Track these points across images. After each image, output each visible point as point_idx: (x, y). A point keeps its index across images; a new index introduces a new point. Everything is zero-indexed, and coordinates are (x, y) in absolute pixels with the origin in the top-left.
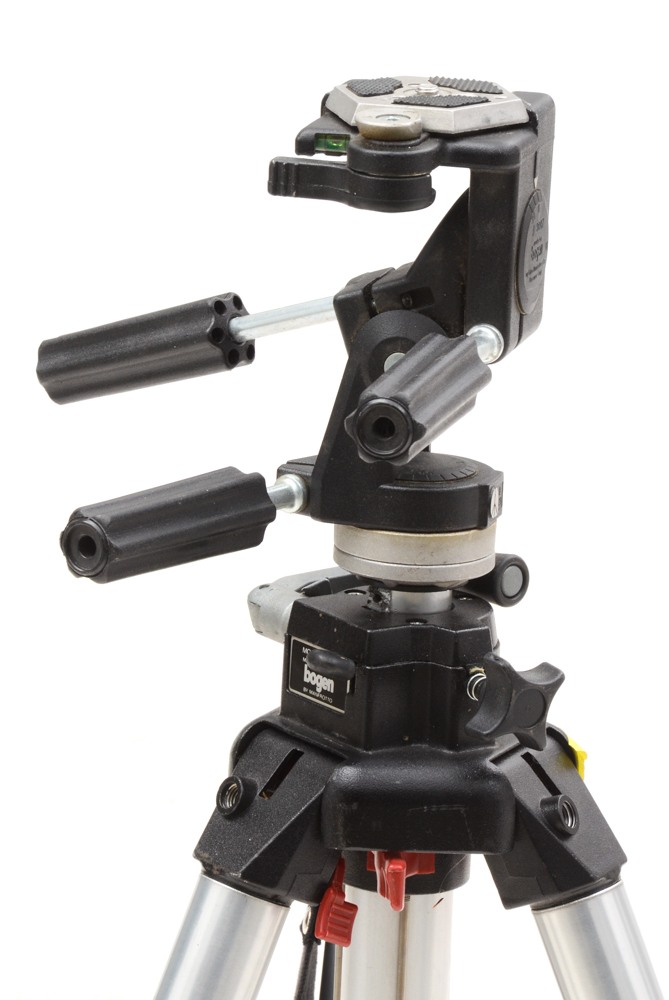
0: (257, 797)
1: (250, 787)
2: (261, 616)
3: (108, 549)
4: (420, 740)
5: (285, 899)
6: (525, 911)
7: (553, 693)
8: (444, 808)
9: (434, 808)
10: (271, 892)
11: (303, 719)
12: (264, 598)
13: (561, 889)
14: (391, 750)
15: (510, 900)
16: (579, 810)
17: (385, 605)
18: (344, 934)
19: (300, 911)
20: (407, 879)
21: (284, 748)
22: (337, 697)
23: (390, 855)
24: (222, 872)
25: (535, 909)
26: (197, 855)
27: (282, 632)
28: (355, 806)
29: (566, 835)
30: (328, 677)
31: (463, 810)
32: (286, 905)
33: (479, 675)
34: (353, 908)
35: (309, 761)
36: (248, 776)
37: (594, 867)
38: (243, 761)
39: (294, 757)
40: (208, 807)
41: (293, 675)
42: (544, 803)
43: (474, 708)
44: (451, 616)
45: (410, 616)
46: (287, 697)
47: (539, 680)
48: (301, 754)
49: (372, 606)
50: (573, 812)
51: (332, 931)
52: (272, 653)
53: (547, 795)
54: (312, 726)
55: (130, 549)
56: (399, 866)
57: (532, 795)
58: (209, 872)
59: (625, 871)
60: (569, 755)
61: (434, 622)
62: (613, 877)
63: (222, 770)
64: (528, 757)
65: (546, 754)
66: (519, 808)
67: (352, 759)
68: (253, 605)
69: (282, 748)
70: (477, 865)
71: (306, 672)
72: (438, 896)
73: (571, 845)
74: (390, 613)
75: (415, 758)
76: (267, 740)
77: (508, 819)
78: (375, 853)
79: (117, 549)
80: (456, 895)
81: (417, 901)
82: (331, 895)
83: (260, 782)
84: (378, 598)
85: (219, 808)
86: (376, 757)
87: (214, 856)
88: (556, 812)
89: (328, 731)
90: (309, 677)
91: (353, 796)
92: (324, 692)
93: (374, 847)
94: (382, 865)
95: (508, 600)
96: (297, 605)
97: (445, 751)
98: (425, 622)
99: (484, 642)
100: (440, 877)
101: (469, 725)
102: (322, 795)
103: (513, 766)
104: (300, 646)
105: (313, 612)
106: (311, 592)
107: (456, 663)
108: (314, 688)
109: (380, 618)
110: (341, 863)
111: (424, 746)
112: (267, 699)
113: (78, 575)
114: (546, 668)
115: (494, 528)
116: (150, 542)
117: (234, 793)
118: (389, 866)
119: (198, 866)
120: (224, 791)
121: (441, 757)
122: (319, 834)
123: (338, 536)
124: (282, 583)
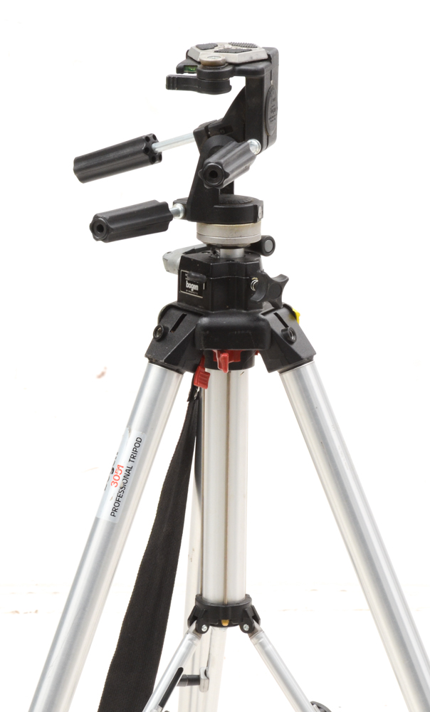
0: (169, 333)
1: (166, 329)
2: (167, 263)
3: (108, 228)
4: (233, 308)
5: (182, 370)
6: (276, 373)
7: (284, 285)
8: (243, 332)
9: (239, 332)
10: (176, 367)
11: (187, 303)
12: (169, 257)
13: (290, 363)
14: (222, 311)
15: (270, 369)
16: (297, 334)
17: (218, 255)
18: (205, 384)
19: (188, 376)
20: (230, 364)
21: (179, 314)
22: (199, 292)
23: (221, 352)
24: (156, 361)
25: (281, 373)
26: (146, 356)
27: (177, 271)
28: (208, 332)
29: (292, 342)
30: (195, 284)
31: (250, 333)
32: (181, 373)
33: (255, 280)
34: (209, 374)
35: (189, 318)
36: (165, 325)
37: (303, 355)
38: (163, 320)
39: (183, 317)
40: (150, 337)
41: (182, 286)
42: (282, 331)
43: (254, 293)
44: (244, 259)
45: (228, 259)
46: (180, 295)
47: (279, 280)
48: (186, 315)
49: (213, 256)
50: (294, 334)
51: (200, 382)
52: (174, 278)
53: (283, 328)
54: (190, 305)
55: (117, 229)
56: (226, 355)
57: (278, 328)
58: (151, 361)
59: (315, 358)
60: (293, 315)
61: (236, 261)
62: (310, 359)
63: (155, 324)
64: (276, 314)
65: (282, 312)
66: (273, 332)
67: (206, 315)
68: (165, 260)
69: (178, 314)
70: (258, 359)
71: (187, 283)
72: (242, 371)
73: (294, 347)
74: (220, 259)
75: (232, 314)
76: (173, 311)
77: (268, 337)
78: (216, 351)
79: (112, 229)
80: (250, 370)
81: (234, 372)
82: (200, 368)
83: (170, 327)
84: (215, 252)
85: (154, 338)
86: (216, 314)
87: (153, 356)
88: (287, 334)
89: (196, 306)
90: (188, 285)
91: (209, 329)
92: (194, 291)
93: (215, 348)
94: (219, 356)
95: (267, 254)
96: (182, 257)
97: (243, 311)
98: (233, 261)
99: (258, 266)
100: (243, 362)
101: (251, 299)
102: (195, 329)
103: (271, 318)
104: (184, 273)
105: (189, 259)
106: (186, 253)
107: (246, 276)
108: (190, 289)
109: (216, 260)
110: (203, 357)
111: (235, 310)
112: (173, 298)
113: (97, 240)
114: (282, 276)
115: (260, 224)
116: (124, 227)
117: (160, 331)
118: (222, 355)
119: (147, 360)
120: (156, 331)
121: (242, 313)
122: (194, 345)
123: (199, 229)
124: (177, 251)
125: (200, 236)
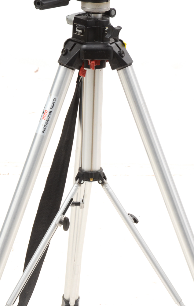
0: (69, 52)
1: (67, 50)
2: (68, 20)
3: (42, 4)
4: (97, 41)
5: (74, 69)
6: (115, 70)
7: (120, 31)
8: (101, 52)
9: (99, 52)
10: (71, 67)
11: (76, 38)
12: (69, 17)
13: (121, 66)
14: (92, 42)
15: (113, 69)
16: (125, 53)
17: (90, 17)
18: (84, 75)
19: (77, 71)
20: (95, 66)
21: (73, 43)
22: (82, 33)
23: (91, 61)
24: (63, 64)
25: (118, 70)
26: (58, 62)
27: (72, 24)
28: (86, 52)
29: (123, 57)
30: (80, 29)
31: (104, 52)
32: (74, 70)
33: (107, 28)
34: (86, 70)
35: (77, 45)
36: (67, 48)
37: (127, 62)
38: (66, 46)
39: (75, 45)
40: (60, 54)
41: (74, 31)
42: (119, 51)
43: (106, 34)
44: (102, 18)
45: (95, 19)
46: (74, 35)
47: (118, 29)
48: (76, 44)
49: (88, 17)
50: (124, 53)
51: (82, 74)
52: (71, 27)
53: (119, 50)
54: (78, 39)
55: (46, 4)
56: (93, 62)
57: (117, 50)
58: (61, 64)
59: (133, 64)
60: (123, 44)
61: (99, 19)
62: (130, 64)
63: (62, 48)
64: (116, 44)
65: (119, 43)
66: (114, 52)
67: (85, 44)
68: (67, 18)
70: (108, 64)
71: (77, 29)
72: (101, 69)
73: (124, 59)
74: (91, 18)
75: (96, 44)
76: (70, 42)
77: (112, 54)
78: (89, 60)
79: (44, 4)
80: (104, 69)
81: (97, 70)
82: (82, 68)
83: (69, 49)
84: (89, 15)
85: (62, 54)
86: (89, 43)
87: (61, 62)
88: (121, 53)
89: (81, 40)
90: (77, 30)
91: (85, 50)
92: (80, 33)
93: (89, 59)
94: (90, 63)
95: (113, 16)
96: (75, 17)
97: (101, 42)
98: (97, 19)
99: (108, 22)
100: (101, 66)
101: (105, 37)
102: (80, 50)
103: (113, 45)
104: (75, 25)
105: (78, 18)
106: (77, 16)
107: (103, 26)
108: (78, 32)
109: (90, 19)
110: (83, 63)
111: (98, 42)
112: (70, 36)
113: (37, 9)
114: (119, 27)
115: (110, 2)
116: (49, 3)
117: (64, 51)
118: (92, 62)
119: (59, 64)
120: (63, 51)
121: (101, 43)
122: (79, 57)
123: (82, 4)
124: (72, 15)
125: (83, 8)
